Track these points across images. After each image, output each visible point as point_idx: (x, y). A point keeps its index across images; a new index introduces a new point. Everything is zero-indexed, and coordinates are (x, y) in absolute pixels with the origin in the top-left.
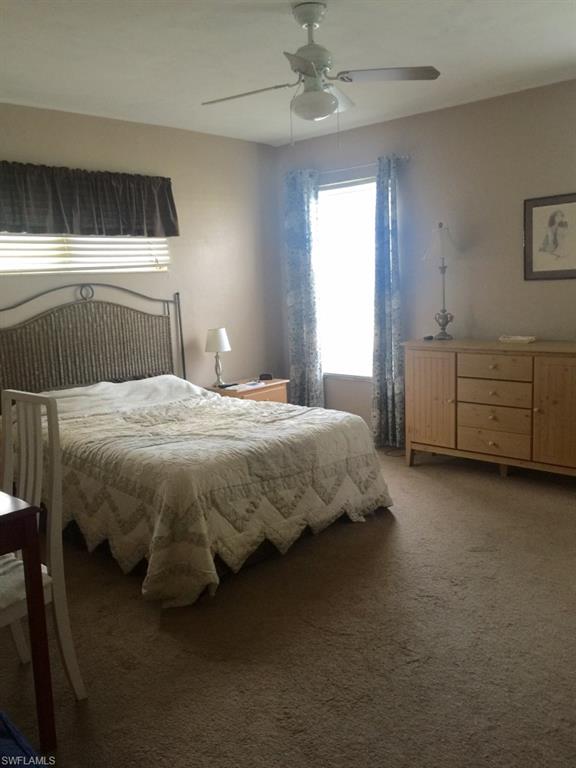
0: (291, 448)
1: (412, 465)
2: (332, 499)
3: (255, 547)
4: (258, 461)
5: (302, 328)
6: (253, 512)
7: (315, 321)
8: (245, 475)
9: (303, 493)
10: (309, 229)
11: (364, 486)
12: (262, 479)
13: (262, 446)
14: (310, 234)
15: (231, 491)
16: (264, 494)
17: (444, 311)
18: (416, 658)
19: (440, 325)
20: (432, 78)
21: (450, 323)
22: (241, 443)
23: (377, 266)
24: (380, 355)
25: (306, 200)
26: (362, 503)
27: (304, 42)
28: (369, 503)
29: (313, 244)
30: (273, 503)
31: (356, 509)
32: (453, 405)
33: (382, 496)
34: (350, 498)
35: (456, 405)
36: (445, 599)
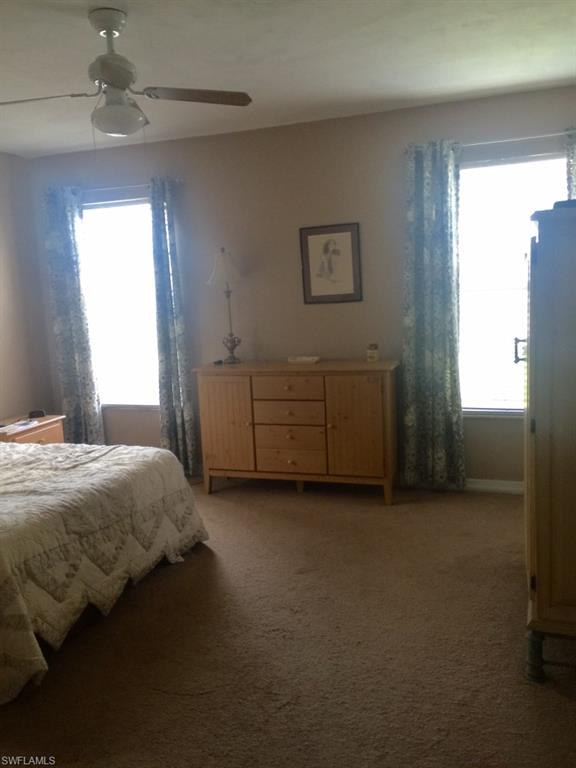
0: (108, 495)
1: (211, 492)
2: (151, 543)
3: (78, 616)
4: (74, 515)
5: (74, 358)
6: (74, 575)
7: (89, 349)
8: (61, 534)
9: (123, 543)
10: (76, 249)
11: (180, 524)
12: (80, 535)
13: (75, 497)
14: (77, 256)
15: (48, 556)
16: (84, 552)
17: (231, 335)
18: (285, 702)
19: (229, 349)
20: (243, 105)
21: (238, 347)
22: (50, 497)
23: (157, 290)
24: (167, 382)
25: (70, 219)
26: (180, 541)
27: (103, 51)
28: (187, 541)
29: (81, 266)
30: (94, 560)
31: (175, 549)
32: (251, 428)
33: (199, 531)
34: (169, 539)
35: (254, 428)
36: (291, 629)
